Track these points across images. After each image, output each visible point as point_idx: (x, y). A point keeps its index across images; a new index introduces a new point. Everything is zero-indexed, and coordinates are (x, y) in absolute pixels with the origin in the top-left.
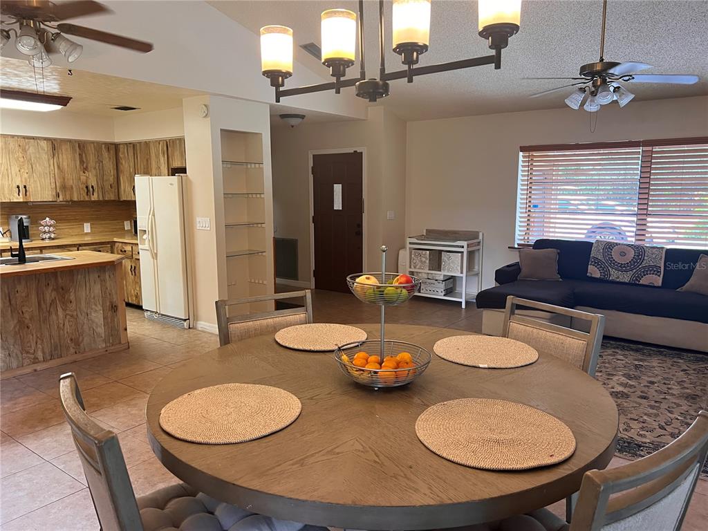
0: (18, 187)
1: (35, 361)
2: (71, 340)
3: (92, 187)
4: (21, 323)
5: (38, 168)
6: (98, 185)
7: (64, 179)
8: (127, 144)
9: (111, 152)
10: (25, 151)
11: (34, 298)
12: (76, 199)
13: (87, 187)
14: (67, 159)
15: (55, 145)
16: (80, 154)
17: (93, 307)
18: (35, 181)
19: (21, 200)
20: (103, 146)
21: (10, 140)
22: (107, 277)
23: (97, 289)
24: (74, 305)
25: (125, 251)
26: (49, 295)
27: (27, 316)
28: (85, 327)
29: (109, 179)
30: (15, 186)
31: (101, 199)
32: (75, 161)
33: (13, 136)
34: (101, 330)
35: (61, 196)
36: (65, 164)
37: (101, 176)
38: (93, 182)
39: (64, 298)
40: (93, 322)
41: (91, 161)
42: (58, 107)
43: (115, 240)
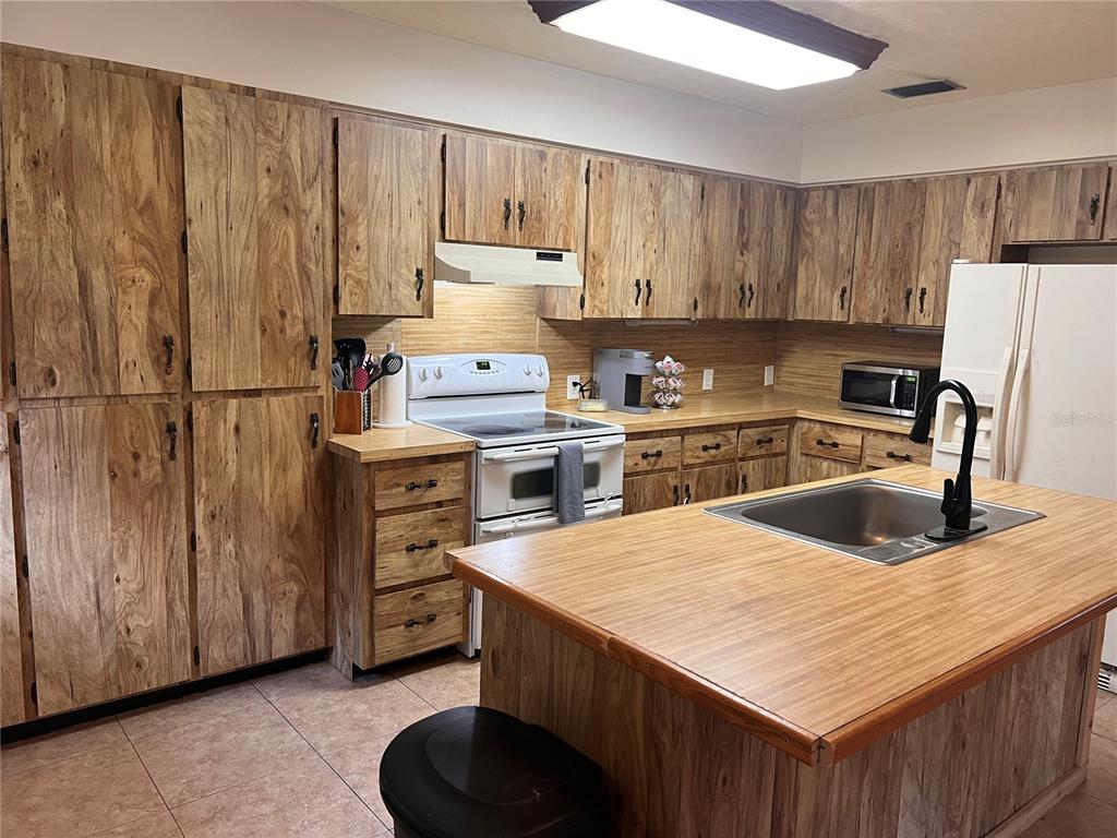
0: (638, 284)
3: (751, 286)
5: (674, 240)
6: (759, 282)
7: (710, 267)
9: (789, 206)
10: (658, 198)
12: (721, 316)
13: (742, 288)
14: (721, 220)
15: (706, 181)
16: (740, 210)
18: (666, 271)
19: (639, 316)
20: (779, 191)
21: (639, 171)
29: (777, 271)
30: (633, 281)
31: (760, 317)
32: (732, 226)
33: (642, 161)
35: (700, 309)
36: (716, 231)
37: (766, 269)
38: (752, 278)
41: (756, 227)
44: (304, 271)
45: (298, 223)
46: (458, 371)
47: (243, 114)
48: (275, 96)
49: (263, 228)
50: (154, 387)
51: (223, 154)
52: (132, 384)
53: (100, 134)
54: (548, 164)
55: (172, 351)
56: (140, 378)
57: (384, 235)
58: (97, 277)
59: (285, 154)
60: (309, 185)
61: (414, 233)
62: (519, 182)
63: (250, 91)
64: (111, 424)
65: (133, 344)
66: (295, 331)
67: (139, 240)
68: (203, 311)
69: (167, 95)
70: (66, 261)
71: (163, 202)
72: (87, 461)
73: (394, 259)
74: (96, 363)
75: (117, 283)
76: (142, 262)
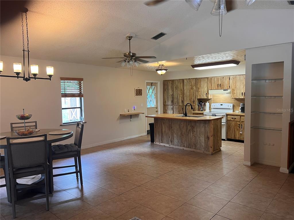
0: (242, 93)
1: (184, 146)
2: (194, 144)
4: (181, 133)
11: (185, 127)
17: (201, 135)
22: (207, 126)
23: (203, 129)
24: (195, 133)
26: (189, 128)
27: (183, 132)
28: (198, 141)
34: (203, 144)
39: (193, 129)
40: (201, 141)
44: (193, 94)
45: (193, 90)
46: (218, 105)
47: (188, 81)
48: (192, 79)
49: (190, 91)
50: (182, 105)
51: (187, 85)
53: (179, 85)
54: (224, 79)
55: (183, 102)
56: (181, 104)
57: (202, 90)
58: (178, 96)
59: (192, 84)
60: (194, 86)
61: (206, 89)
62: (220, 81)
63: (190, 79)
64: (179, 107)
65: (180, 101)
66: (192, 100)
67: (181, 93)
68: (185, 98)
69: (183, 80)
70: (176, 95)
71: (183, 89)
72: (177, 110)
73: (203, 92)
74: (178, 103)
75: (180, 96)
76: (181, 94)
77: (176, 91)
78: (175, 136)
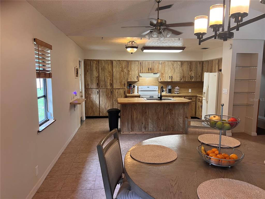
0: (170, 77)
1: (160, 130)
2: (172, 126)
3: (193, 77)
4: (158, 118)
5: (176, 70)
6: (195, 76)
7: (184, 74)
8: (206, 61)
9: (201, 64)
10: (173, 65)
11: (162, 111)
12: (187, 81)
13: (191, 77)
14: (185, 67)
15: (182, 63)
16: (190, 66)
17: (180, 117)
18: (175, 75)
19: (170, 81)
20: (198, 62)
21: (169, 62)
23: (182, 111)
24: (174, 115)
25: (200, 100)
26: (167, 111)
27: (160, 116)
28: (176, 123)
29: (199, 74)
30: (169, 76)
31: (195, 81)
32: (188, 68)
33: (170, 61)
34: (181, 125)
35: (182, 80)
36: (185, 69)
37: (196, 73)
38: (193, 75)
39: (171, 112)
40: (179, 122)
41: (193, 68)
42: (181, 51)
43: (197, 95)
44: (124, 77)
45: (123, 72)
46: (145, 88)
47: (118, 63)
48: (122, 60)
49: (120, 73)
50: (110, 88)
51: (117, 67)
52: (108, 88)
53: (106, 66)
54: (155, 63)
55: (112, 85)
56: (109, 87)
57: (133, 73)
58: (106, 78)
59: (122, 66)
60: (125, 69)
61: (137, 72)
62: (150, 65)
63: (119, 60)
64: (107, 91)
65: (108, 84)
66: (123, 83)
67: (109, 75)
68: (114, 81)
69: (112, 62)
70: (103, 77)
71: (111, 71)
72: (105, 94)
73: (134, 75)
74: (106, 86)
75: (107, 79)
76: (109, 77)
77: (103, 72)
78: (150, 121)
